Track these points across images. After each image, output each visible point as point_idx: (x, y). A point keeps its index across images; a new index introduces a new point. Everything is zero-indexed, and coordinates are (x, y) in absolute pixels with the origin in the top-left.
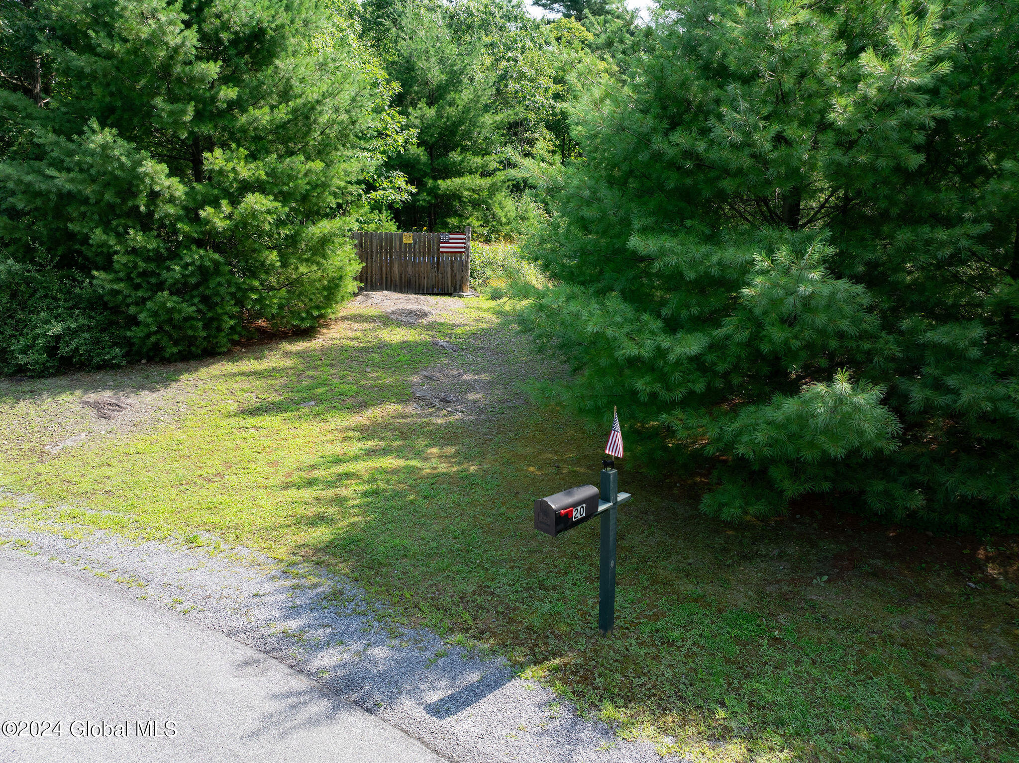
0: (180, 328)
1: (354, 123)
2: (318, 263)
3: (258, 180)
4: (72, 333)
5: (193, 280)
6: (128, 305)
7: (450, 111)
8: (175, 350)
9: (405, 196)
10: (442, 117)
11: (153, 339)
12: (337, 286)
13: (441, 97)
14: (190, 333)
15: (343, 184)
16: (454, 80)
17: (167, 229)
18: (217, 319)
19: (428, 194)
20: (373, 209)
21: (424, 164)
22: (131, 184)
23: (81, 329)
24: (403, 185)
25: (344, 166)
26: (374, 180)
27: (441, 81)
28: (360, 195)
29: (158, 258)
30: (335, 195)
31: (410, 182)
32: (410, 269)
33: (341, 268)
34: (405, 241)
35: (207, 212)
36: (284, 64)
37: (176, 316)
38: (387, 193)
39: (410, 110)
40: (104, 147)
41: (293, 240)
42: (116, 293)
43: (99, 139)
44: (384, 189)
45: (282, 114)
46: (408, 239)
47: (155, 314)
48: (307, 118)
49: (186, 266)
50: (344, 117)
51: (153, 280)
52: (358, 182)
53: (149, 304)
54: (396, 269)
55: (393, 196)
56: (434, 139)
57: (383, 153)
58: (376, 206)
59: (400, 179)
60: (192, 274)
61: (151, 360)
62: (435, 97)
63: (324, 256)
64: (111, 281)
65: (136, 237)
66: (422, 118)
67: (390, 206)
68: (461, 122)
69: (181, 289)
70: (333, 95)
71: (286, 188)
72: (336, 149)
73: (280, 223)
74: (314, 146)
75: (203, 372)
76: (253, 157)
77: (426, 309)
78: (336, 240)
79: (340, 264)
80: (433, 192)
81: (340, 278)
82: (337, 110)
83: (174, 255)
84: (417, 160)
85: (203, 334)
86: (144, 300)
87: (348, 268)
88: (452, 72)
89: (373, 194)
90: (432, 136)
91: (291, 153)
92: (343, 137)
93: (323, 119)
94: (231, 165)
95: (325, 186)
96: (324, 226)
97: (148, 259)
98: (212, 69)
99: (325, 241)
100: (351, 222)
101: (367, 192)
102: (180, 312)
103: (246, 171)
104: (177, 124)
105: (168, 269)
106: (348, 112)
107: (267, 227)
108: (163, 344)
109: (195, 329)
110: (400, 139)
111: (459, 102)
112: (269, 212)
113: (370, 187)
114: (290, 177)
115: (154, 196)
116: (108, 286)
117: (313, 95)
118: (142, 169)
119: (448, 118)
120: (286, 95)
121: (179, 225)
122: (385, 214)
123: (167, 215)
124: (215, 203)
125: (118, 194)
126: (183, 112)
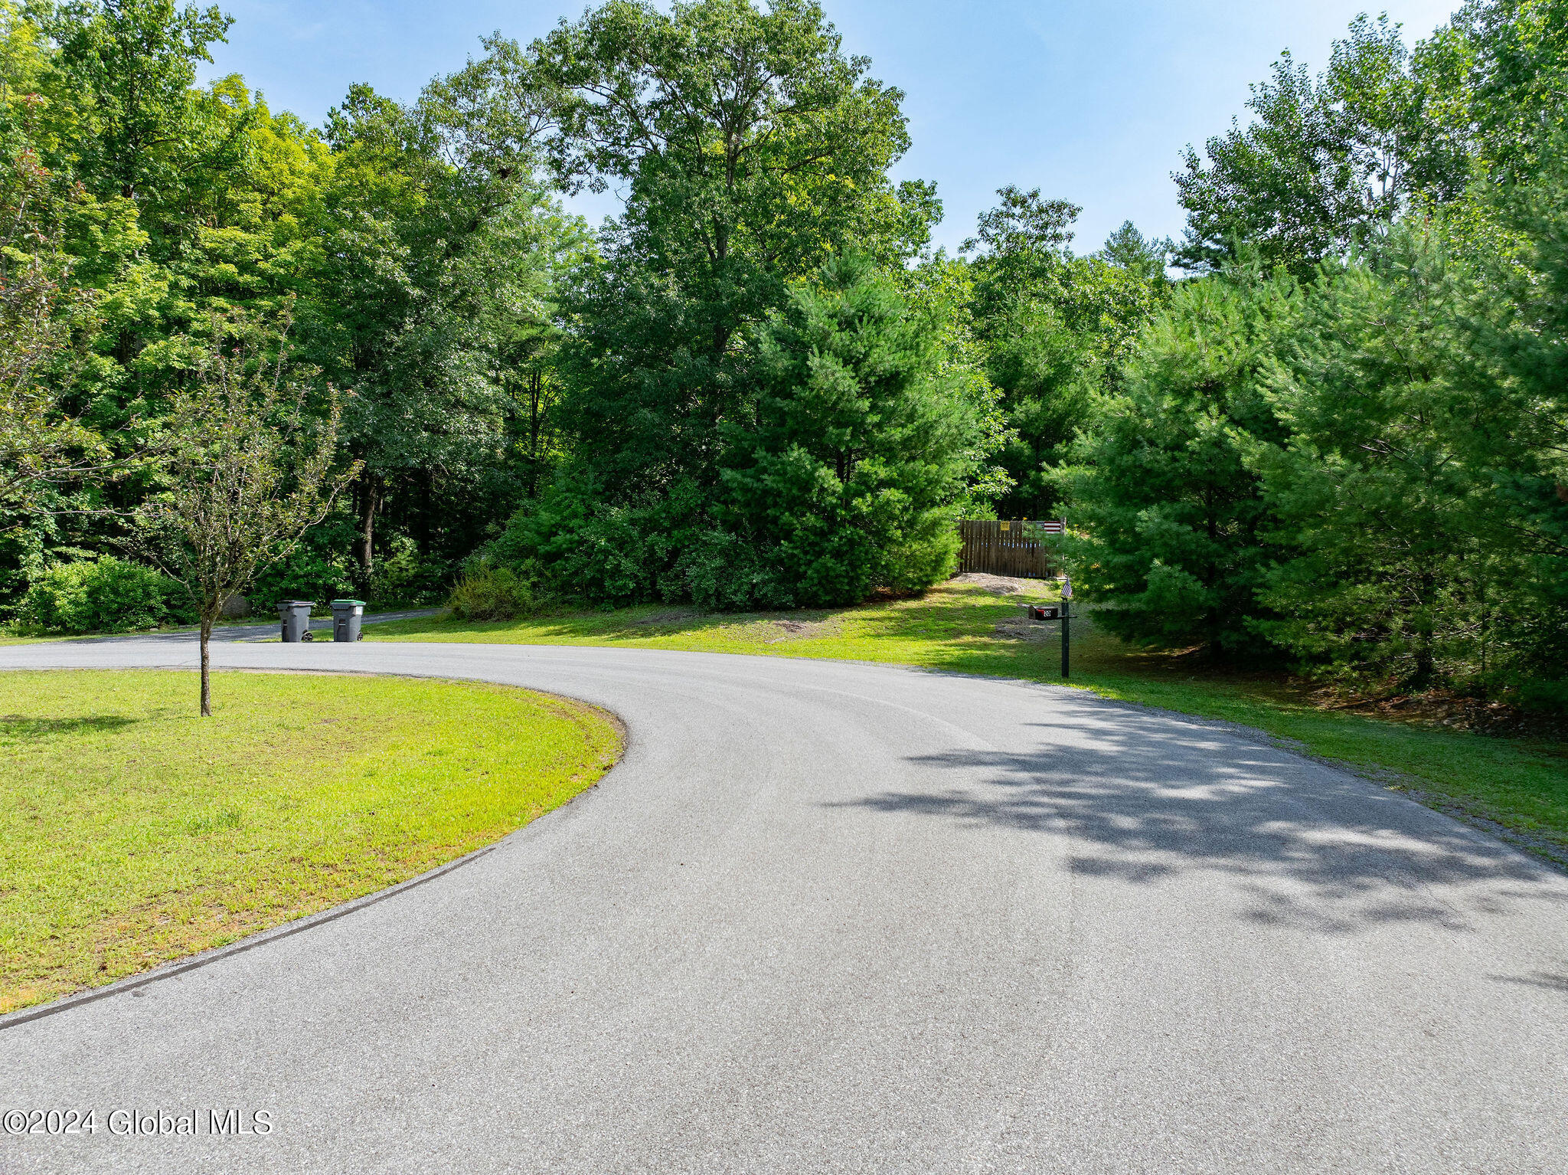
0: (832, 583)
1: (961, 435)
2: (929, 541)
3: (891, 479)
4: (764, 582)
5: (845, 549)
6: (800, 565)
7: (1056, 404)
8: (828, 598)
9: (1005, 489)
10: (1048, 409)
11: (814, 589)
12: (943, 559)
13: (1049, 390)
14: (838, 586)
15: (951, 480)
16: (1062, 372)
17: (829, 515)
18: (858, 579)
19: (1032, 486)
20: (974, 501)
21: (1028, 457)
22: (807, 482)
23: (771, 581)
24: (1004, 479)
25: (952, 466)
26: (977, 475)
27: (1048, 375)
28: (964, 488)
29: (823, 534)
30: (943, 489)
31: (1010, 475)
32: (1006, 554)
33: (946, 546)
34: (1002, 529)
35: (857, 502)
36: (910, 393)
37: (832, 573)
38: (988, 486)
39: (1016, 406)
40: (797, 460)
41: (911, 523)
42: (793, 555)
43: (795, 454)
44: (986, 482)
45: (908, 431)
46: (1005, 526)
47: (817, 571)
48: (927, 433)
49: (841, 538)
50: (954, 431)
51: (817, 549)
52: (963, 479)
53: (814, 565)
54: (993, 554)
55: (993, 488)
56: (1039, 431)
57: (986, 451)
58: (978, 498)
59: (1001, 473)
60: (845, 544)
61: (808, 606)
62: (1043, 390)
63: (933, 536)
64: (792, 548)
65: (811, 519)
66: (1027, 412)
67: (991, 497)
68: (1068, 414)
69: (838, 554)
70: (947, 416)
71: (910, 484)
72: (947, 454)
73: (905, 509)
74: (930, 453)
75: (846, 614)
76: (887, 464)
77: (1016, 586)
78: (943, 522)
79: (946, 542)
80: (1037, 483)
81: (946, 553)
82: (949, 426)
83: (832, 532)
84: (1020, 451)
85: (847, 588)
86: (810, 562)
87: (952, 546)
88: (1061, 365)
89: (975, 487)
90: (1038, 428)
91: (913, 458)
92: (953, 446)
93: (939, 433)
94: (875, 469)
95: (938, 482)
96: (936, 512)
97: (815, 534)
98: (865, 404)
99: (936, 523)
100: (957, 510)
101: (970, 485)
102: (834, 570)
103: (883, 473)
104: (840, 442)
105: (829, 540)
106: (956, 427)
107: (897, 512)
108: (820, 593)
109: (842, 583)
110: (1001, 439)
111: (1066, 395)
112: (899, 501)
113: (973, 480)
114: (915, 477)
115: (822, 490)
116: (790, 551)
117: (932, 417)
118: (817, 474)
119: (1054, 411)
120: (911, 417)
121: (838, 511)
122: (988, 506)
123: (831, 503)
124: (862, 495)
125: (799, 489)
126: (844, 434)
